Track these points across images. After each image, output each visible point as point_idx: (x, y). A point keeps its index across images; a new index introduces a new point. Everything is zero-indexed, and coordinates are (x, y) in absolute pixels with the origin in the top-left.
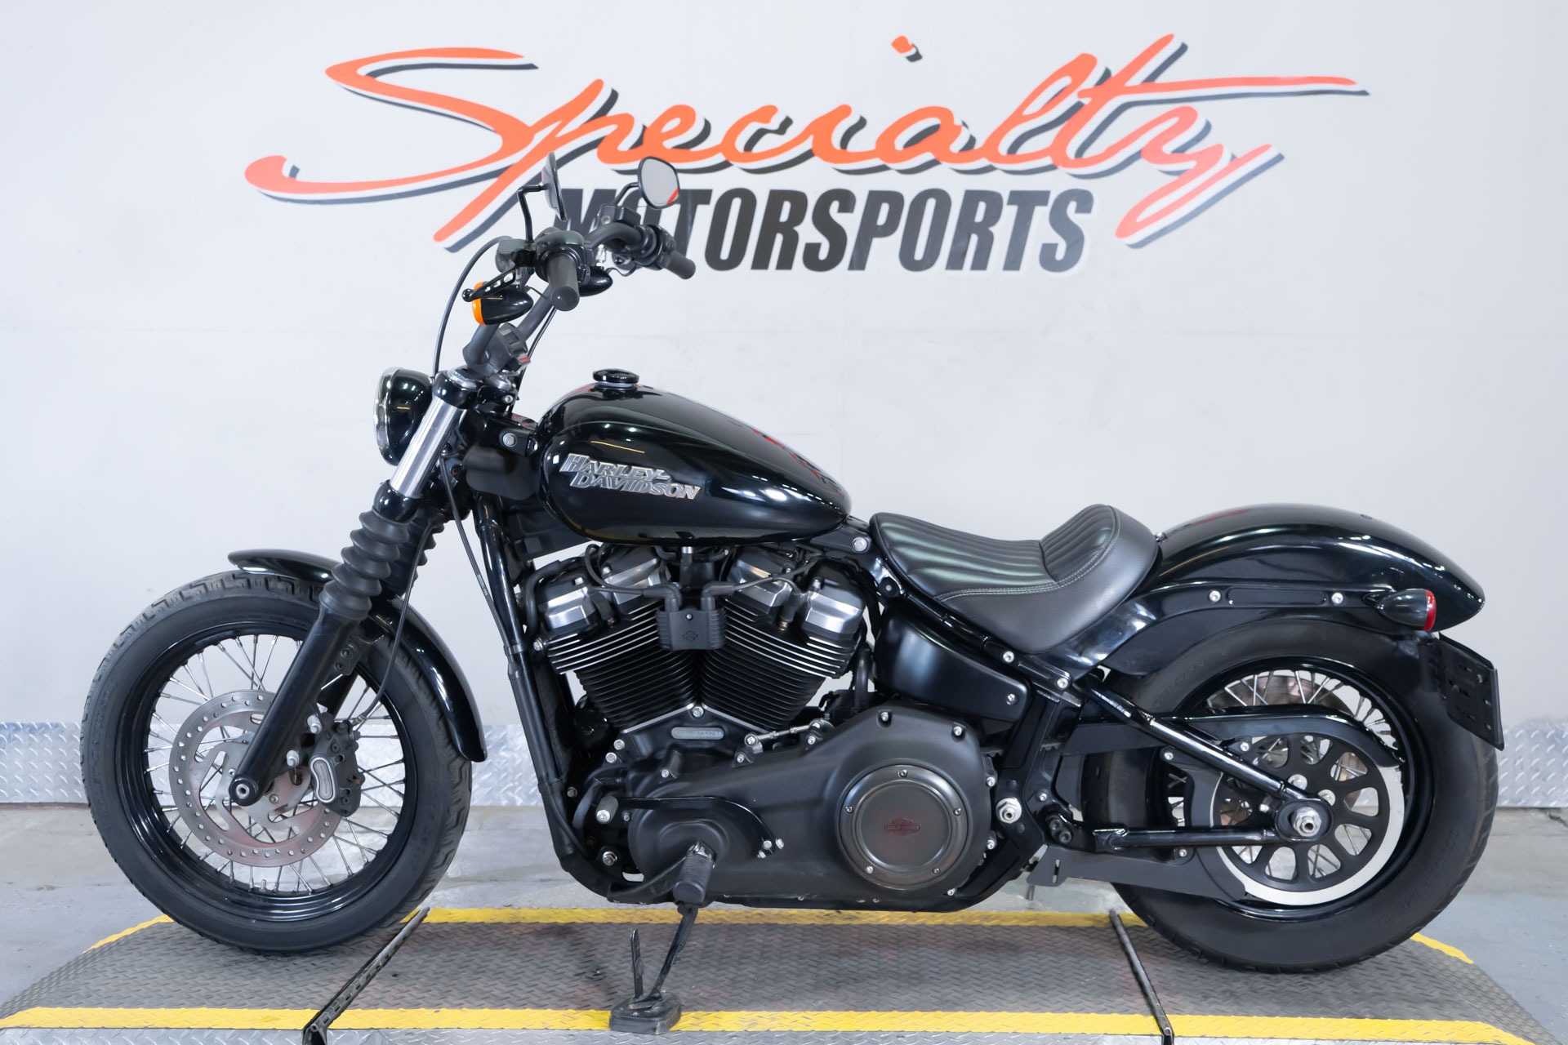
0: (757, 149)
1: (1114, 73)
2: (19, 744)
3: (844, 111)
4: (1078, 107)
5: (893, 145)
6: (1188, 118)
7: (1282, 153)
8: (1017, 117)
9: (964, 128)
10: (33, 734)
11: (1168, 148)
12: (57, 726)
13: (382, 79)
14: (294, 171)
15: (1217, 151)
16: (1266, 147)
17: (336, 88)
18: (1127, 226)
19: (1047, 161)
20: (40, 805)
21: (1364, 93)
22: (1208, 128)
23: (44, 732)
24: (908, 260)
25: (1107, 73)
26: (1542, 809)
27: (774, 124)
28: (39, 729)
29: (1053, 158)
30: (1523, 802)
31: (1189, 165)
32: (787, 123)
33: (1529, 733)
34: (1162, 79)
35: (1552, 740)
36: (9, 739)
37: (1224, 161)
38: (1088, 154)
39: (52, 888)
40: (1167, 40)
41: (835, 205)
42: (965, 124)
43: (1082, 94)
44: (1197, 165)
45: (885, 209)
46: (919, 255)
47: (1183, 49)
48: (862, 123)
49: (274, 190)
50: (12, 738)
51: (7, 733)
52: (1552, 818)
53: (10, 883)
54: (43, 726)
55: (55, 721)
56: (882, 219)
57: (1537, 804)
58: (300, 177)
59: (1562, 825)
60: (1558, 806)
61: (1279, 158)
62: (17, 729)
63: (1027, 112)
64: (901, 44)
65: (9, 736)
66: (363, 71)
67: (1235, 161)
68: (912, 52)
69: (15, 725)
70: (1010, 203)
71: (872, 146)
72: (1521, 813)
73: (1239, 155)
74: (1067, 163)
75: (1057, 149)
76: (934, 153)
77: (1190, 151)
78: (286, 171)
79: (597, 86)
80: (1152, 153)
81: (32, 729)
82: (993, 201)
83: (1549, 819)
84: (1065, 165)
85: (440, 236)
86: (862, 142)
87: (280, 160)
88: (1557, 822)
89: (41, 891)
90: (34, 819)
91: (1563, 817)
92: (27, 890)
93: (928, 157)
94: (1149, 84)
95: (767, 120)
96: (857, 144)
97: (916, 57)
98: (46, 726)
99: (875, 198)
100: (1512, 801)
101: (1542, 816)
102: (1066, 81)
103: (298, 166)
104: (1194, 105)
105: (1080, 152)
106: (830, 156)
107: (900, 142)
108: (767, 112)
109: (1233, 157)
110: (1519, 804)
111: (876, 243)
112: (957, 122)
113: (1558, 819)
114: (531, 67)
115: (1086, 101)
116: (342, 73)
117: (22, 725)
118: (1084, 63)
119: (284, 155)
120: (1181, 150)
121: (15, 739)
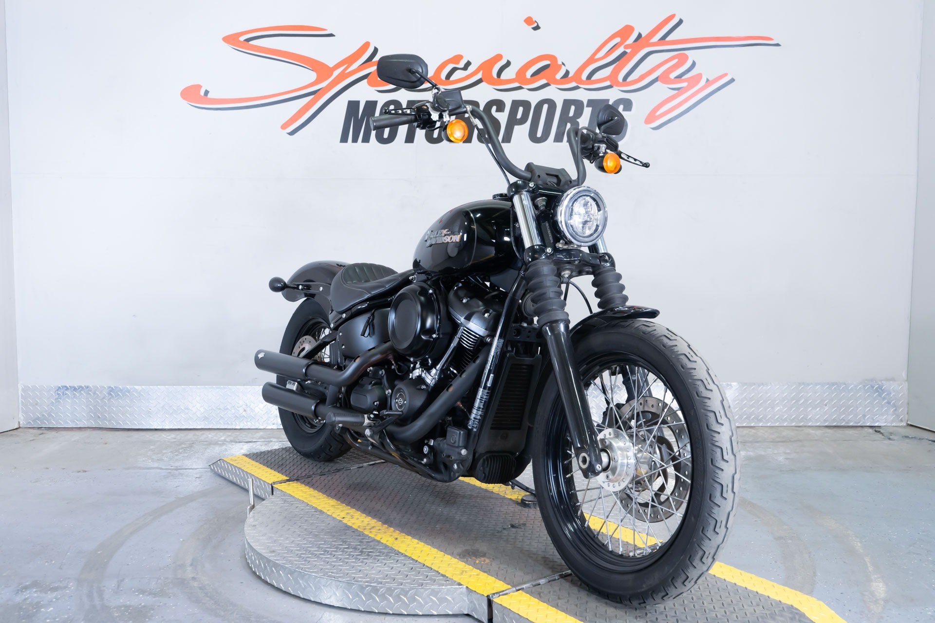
0: (453, 78)
1: (643, 36)
2: (68, 397)
3: (499, 57)
4: (624, 54)
5: (526, 76)
6: (683, 59)
7: (734, 78)
8: (591, 60)
9: (563, 66)
11: (673, 76)
12: (88, 387)
13: (252, 43)
14: (207, 92)
15: (699, 77)
16: (726, 75)
17: (228, 48)
18: (650, 119)
19: (608, 83)
20: (80, 428)
21: (778, 45)
22: (694, 64)
23: (81, 391)
24: (533, 137)
25: (640, 35)
26: (871, 427)
27: (462, 64)
28: (79, 389)
29: (610, 82)
30: (861, 423)
31: (685, 84)
32: (468, 64)
33: (864, 386)
34: (669, 39)
35: (877, 390)
36: (63, 394)
37: (703, 82)
38: (629, 79)
39: (85, 471)
40: (672, 17)
41: (494, 108)
42: (563, 64)
43: (627, 47)
44: (688, 84)
45: (521, 109)
46: (539, 134)
47: (681, 22)
48: (508, 64)
49: (196, 103)
50: (64, 393)
51: (62, 391)
52: (876, 431)
53: (64, 469)
54: (80, 387)
55: (87, 385)
56: (519, 116)
57: (868, 424)
58: (209, 96)
59: (881, 435)
60: (879, 425)
61: (732, 80)
62: (67, 389)
63: (596, 57)
64: (529, 21)
65: (63, 392)
66: (242, 38)
67: (708, 82)
68: (535, 25)
69: (66, 387)
70: (587, 106)
71: (513, 76)
72: (860, 429)
73: (710, 79)
74: (618, 84)
75: (613, 77)
76: (547, 80)
77: (684, 78)
78: (202, 93)
79: (366, 45)
80: (664, 78)
81: (75, 389)
82: (579, 105)
83: (875, 432)
84: (617, 86)
85: (284, 127)
86: (508, 74)
87: (199, 87)
88: (878, 434)
89: (79, 474)
90: (77, 436)
91: (882, 431)
92: (73, 472)
93: (544, 81)
94: (662, 41)
95: (458, 63)
96: (505, 75)
97: (537, 28)
98: (82, 388)
99: (516, 104)
100: (855, 422)
101: (870, 430)
102: (618, 40)
103: (208, 90)
104: (686, 52)
105: (625, 78)
106: (491, 82)
107: (529, 74)
108: (458, 58)
109: (708, 80)
110: (859, 424)
111: (516, 128)
112: (560, 63)
113: (879, 432)
114: (331, 35)
115: (628, 51)
116: (232, 39)
117: (70, 387)
118: (627, 30)
119: (201, 85)
120: (679, 77)
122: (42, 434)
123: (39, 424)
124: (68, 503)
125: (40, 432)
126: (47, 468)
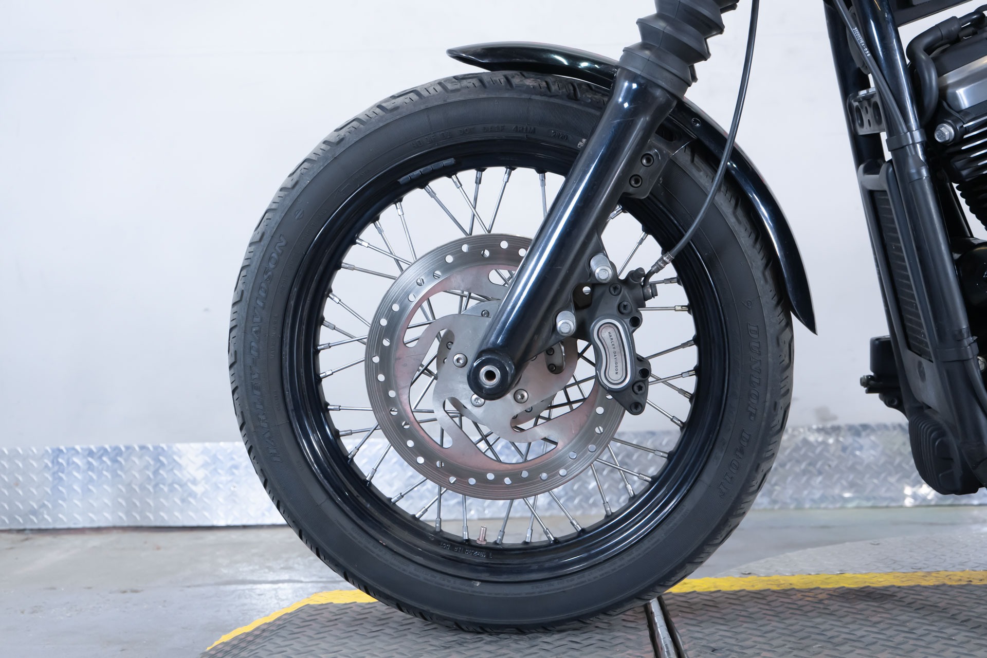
2: (78, 468)
10: (92, 457)
12: (115, 448)
20: (98, 530)
23: (103, 456)
28: (98, 452)
36: (68, 464)
39: (137, 591)
50: (71, 462)
53: (89, 588)
54: (102, 449)
69: (74, 449)
81: (91, 453)
89: (127, 595)
90: (95, 541)
92: (111, 593)
98: (105, 450)
117: (81, 449)
121: (74, 463)
122: (27, 539)
123: (21, 523)
124: (123, 650)
125: (21, 537)
126: (54, 588)
